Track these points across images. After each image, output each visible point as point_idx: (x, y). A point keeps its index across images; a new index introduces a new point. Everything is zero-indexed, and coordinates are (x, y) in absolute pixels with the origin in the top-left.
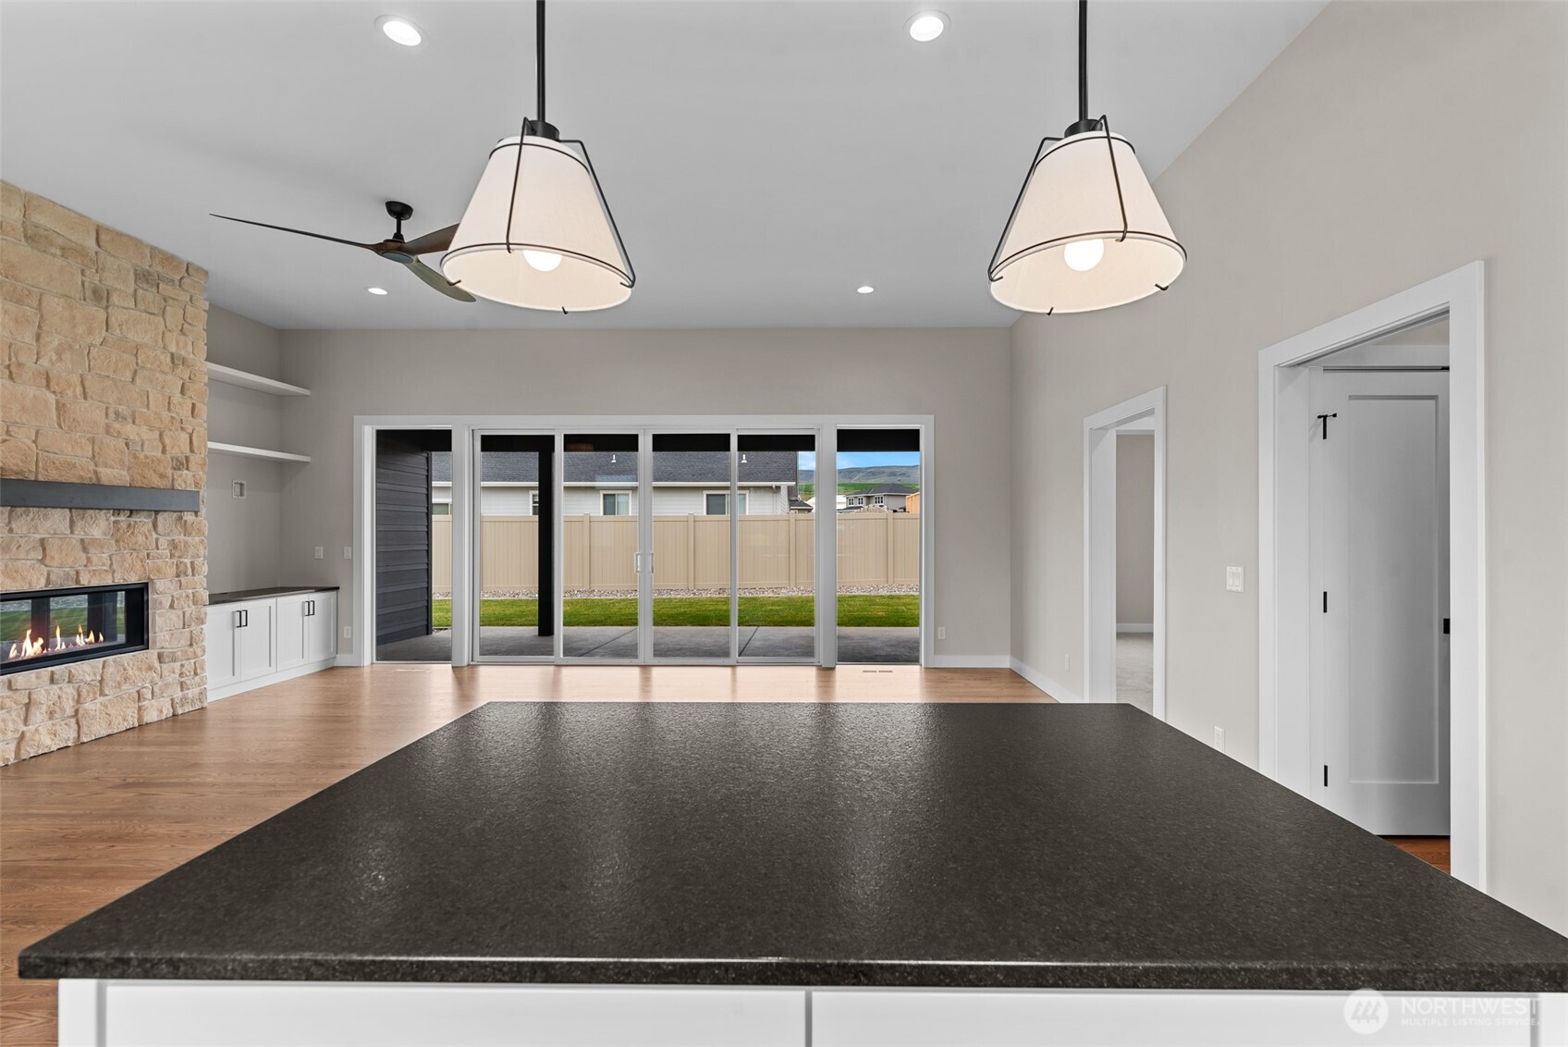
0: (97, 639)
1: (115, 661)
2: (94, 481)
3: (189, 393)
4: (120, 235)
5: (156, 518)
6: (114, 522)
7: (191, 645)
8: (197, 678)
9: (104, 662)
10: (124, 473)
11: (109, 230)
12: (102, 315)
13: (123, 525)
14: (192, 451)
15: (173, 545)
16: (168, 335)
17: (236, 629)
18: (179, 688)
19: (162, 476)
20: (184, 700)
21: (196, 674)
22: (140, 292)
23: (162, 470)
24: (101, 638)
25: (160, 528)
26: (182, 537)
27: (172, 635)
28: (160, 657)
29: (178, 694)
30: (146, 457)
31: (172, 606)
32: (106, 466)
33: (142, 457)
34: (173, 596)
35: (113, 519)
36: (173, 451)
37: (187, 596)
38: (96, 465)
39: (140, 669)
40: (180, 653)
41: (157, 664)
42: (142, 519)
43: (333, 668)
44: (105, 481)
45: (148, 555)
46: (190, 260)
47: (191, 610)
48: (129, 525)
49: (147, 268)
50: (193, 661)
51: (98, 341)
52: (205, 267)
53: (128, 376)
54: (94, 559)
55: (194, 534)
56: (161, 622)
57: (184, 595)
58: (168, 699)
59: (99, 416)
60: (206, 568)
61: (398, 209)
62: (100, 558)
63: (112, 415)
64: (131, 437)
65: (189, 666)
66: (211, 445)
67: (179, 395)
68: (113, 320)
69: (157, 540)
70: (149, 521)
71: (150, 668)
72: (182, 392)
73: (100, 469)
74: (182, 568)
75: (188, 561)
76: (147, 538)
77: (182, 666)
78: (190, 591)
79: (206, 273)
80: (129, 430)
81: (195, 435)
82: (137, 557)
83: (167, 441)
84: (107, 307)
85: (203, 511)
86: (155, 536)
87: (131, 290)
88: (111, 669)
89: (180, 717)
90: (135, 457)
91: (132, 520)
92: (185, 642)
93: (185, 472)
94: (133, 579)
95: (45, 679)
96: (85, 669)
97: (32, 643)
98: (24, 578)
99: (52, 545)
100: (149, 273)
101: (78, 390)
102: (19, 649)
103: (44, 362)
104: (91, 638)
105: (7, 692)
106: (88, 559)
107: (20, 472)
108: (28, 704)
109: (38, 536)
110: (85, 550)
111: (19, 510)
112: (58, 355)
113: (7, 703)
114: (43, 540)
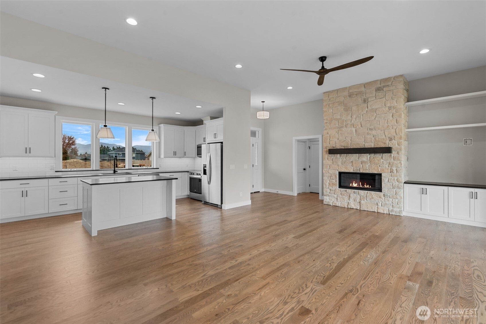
1: (370, 192)
2: (364, 147)
4: (371, 82)
5: (382, 155)
7: (396, 195)
8: (398, 206)
9: (367, 192)
10: (373, 144)
11: (368, 83)
12: (366, 105)
13: (372, 158)
14: (396, 134)
15: (389, 163)
16: (386, 102)
17: (422, 195)
18: (391, 206)
20: (392, 211)
21: (398, 204)
22: (377, 94)
23: (384, 142)
24: (370, 187)
25: (383, 158)
26: (392, 161)
27: (388, 190)
28: (384, 194)
29: (391, 208)
30: (379, 139)
31: (388, 181)
32: (368, 143)
33: (377, 139)
34: (389, 179)
35: (370, 156)
36: (388, 136)
37: (394, 179)
38: (365, 143)
39: (377, 197)
40: (391, 196)
41: (383, 197)
42: (378, 156)
44: (366, 147)
45: (379, 166)
46: (395, 75)
47: (396, 184)
48: (374, 158)
49: (380, 86)
50: (397, 200)
51: (365, 112)
53: (373, 118)
54: (364, 166)
55: (396, 160)
56: (385, 185)
57: (393, 178)
58: (388, 209)
59: (365, 131)
62: (366, 166)
63: (369, 129)
64: (374, 134)
65: (395, 201)
67: (391, 118)
68: (368, 105)
69: (383, 162)
71: (380, 197)
74: (392, 170)
75: (394, 169)
76: (379, 161)
77: (392, 200)
78: (396, 178)
80: (374, 132)
81: (397, 130)
82: (376, 166)
83: (386, 133)
84: (367, 103)
86: (382, 160)
87: (374, 95)
88: (368, 194)
89: (391, 215)
90: (376, 139)
91: (375, 156)
92: (393, 193)
93: (394, 141)
95: (353, 192)
96: (362, 192)
97: (355, 183)
98: (348, 169)
99: (354, 162)
100: (380, 87)
101: (360, 126)
102: (352, 184)
103: (352, 122)
104: (368, 186)
105: (345, 193)
106: (362, 166)
107: (347, 147)
108: (349, 196)
109: (351, 160)
110: (362, 164)
111: (348, 155)
112: (356, 119)
113: (345, 195)
114: (352, 161)
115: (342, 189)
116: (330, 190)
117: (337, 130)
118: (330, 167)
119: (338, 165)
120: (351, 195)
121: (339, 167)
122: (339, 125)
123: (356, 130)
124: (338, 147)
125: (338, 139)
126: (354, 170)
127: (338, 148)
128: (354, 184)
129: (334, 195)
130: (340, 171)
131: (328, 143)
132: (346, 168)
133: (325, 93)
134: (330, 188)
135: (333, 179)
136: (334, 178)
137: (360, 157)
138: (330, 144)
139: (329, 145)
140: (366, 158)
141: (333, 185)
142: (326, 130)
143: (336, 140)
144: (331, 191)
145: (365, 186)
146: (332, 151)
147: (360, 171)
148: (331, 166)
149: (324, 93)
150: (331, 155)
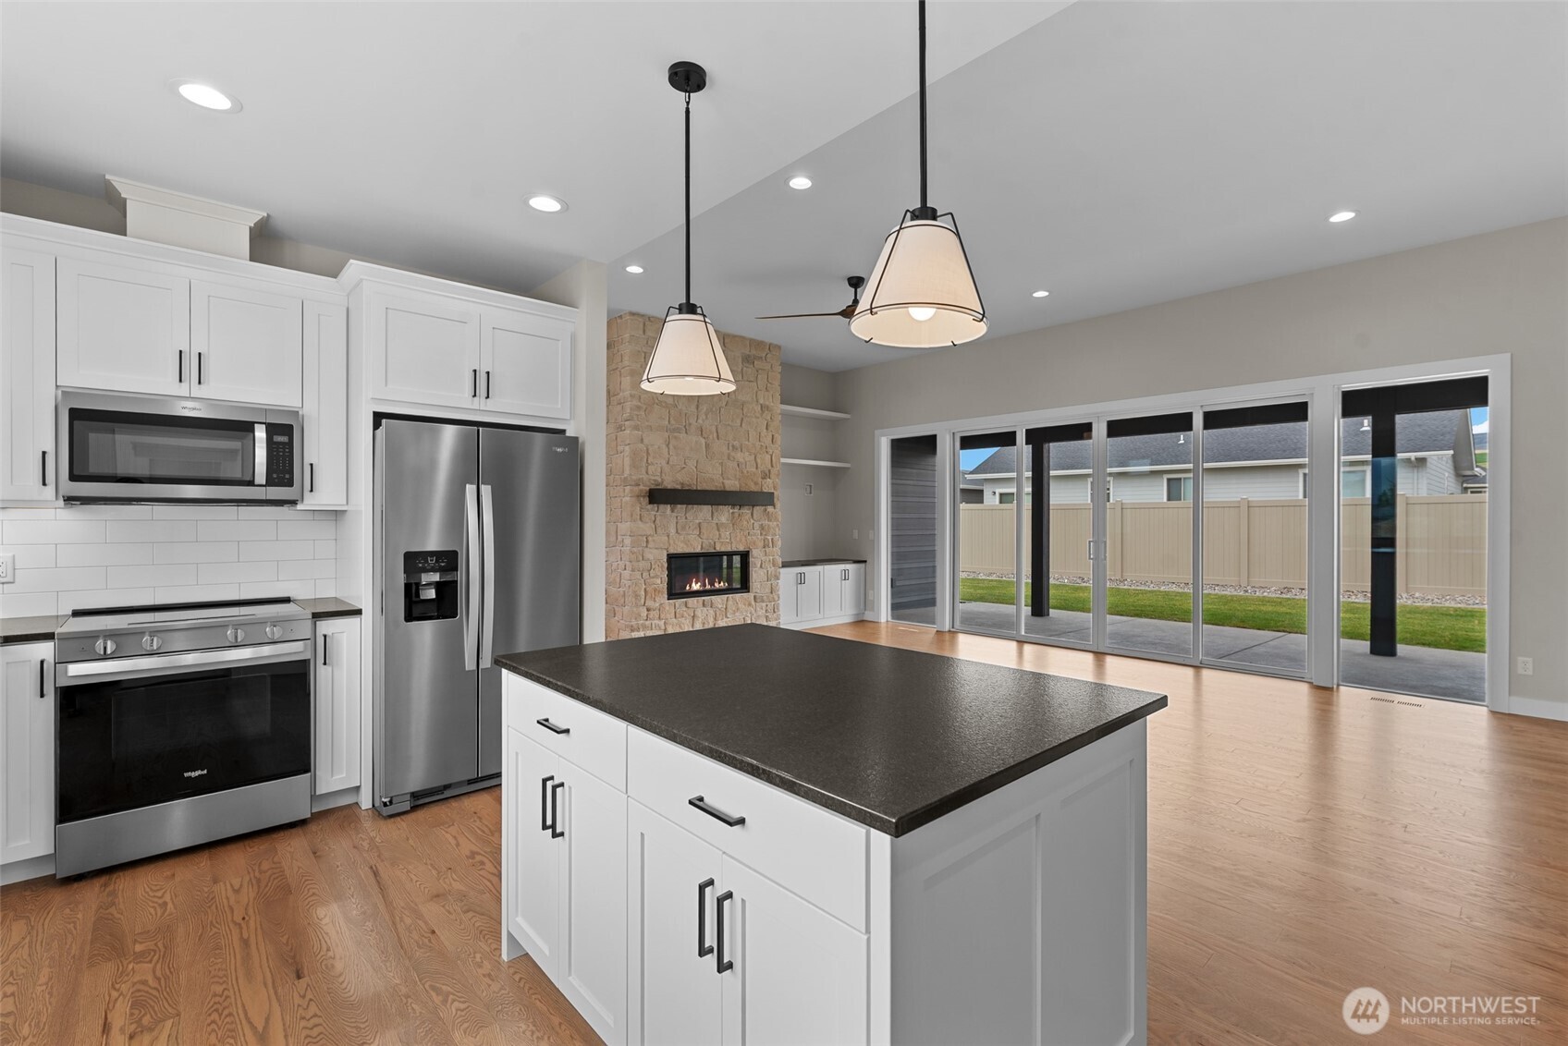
1: (732, 598)
2: (722, 489)
3: (770, 429)
4: (735, 336)
5: (753, 510)
6: (733, 513)
7: (772, 593)
8: (775, 615)
9: (728, 598)
10: (737, 483)
11: (729, 335)
13: (736, 515)
14: (772, 466)
15: (762, 527)
16: (759, 392)
17: (799, 586)
18: (765, 620)
19: (756, 484)
21: (774, 612)
22: (744, 369)
23: (756, 480)
24: (726, 584)
25: (755, 515)
26: (767, 522)
27: (762, 585)
28: (755, 597)
30: (748, 472)
31: (761, 567)
32: (728, 479)
33: (745, 472)
34: (761, 560)
35: (731, 511)
36: (761, 468)
37: (770, 561)
38: (723, 479)
39: (744, 603)
40: (766, 597)
41: (753, 603)
42: (746, 511)
43: (863, 621)
44: (728, 489)
45: (748, 533)
46: (771, 341)
47: (771, 570)
48: (739, 515)
49: (748, 353)
50: (773, 602)
52: (779, 344)
53: (739, 421)
54: (723, 535)
55: (773, 520)
56: (756, 575)
57: (768, 560)
59: (724, 449)
60: (780, 543)
61: (855, 281)
62: (726, 534)
63: (731, 448)
64: (740, 460)
65: (771, 606)
66: (783, 460)
67: (765, 430)
69: (753, 524)
70: (749, 512)
71: (750, 605)
72: (767, 429)
73: (726, 482)
74: (767, 542)
75: (769, 538)
76: (748, 523)
77: (767, 606)
78: (772, 558)
79: (779, 347)
80: (739, 456)
81: (773, 455)
82: (743, 534)
83: (759, 461)
85: (778, 505)
86: (752, 521)
87: (740, 370)
88: (730, 603)
90: (742, 472)
91: (741, 511)
92: (768, 590)
93: (769, 480)
94: (741, 548)
95: (701, 603)
96: (717, 599)
97: (696, 583)
98: (691, 545)
99: (704, 526)
100: (749, 356)
101: (715, 435)
102: (690, 586)
103: (700, 421)
104: (722, 584)
105: (685, 609)
106: (720, 535)
107: (690, 485)
108: (693, 617)
109: (697, 521)
110: (718, 530)
111: (690, 506)
112: (706, 415)
113: (685, 614)
114: (700, 523)
115: (679, 602)
116: (648, 610)
117: (666, 434)
118: (647, 542)
119: (668, 536)
120: (699, 613)
121: (671, 542)
122: (673, 422)
123: (707, 446)
124: (669, 483)
125: (668, 463)
126: (704, 545)
127: (669, 487)
128: (694, 584)
129: (657, 622)
130: (672, 551)
131: (644, 471)
132: (686, 542)
133: (636, 317)
134: (649, 603)
135: (656, 576)
136: (659, 574)
137: (715, 514)
138: (647, 473)
139: (645, 477)
140: (726, 514)
141: (655, 595)
142: (638, 430)
143: (664, 463)
144: (652, 613)
145: (717, 585)
146: (658, 496)
147: (715, 549)
148: (650, 539)
149: (632, 314)
150: (651, 506)
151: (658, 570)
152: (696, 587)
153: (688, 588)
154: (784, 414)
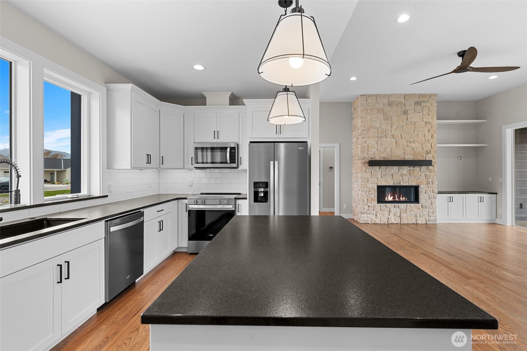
0: (405, 199)
1: (409, 205)
2: (404, 159)
3: (430, 132)
4: (410, 95)
5: (421, 168)
6: (409, 169)
7: (432, 204)
8: (433, 215)
9: (407, 205)
10: (412, 156)
11: (407, 95)
12: (406, 117)
13: (412, 170)
14: (432, 148)
15: (426, 176)
16: (424, 117)
17: (449, 203)
18: (428, 216)
19: (422, 156)
20: (429, 220)
21: (433, 213)
22: (416, 108)
23: (422, 155)
24: (406, 199)
25: (422, 170)
26: (429, 173)
27: (426, 201)
28: (422, 206)
29: (428, 218)
30: (418, 152)
31: (425, 193)
32: (407, 155)
33: (416, 152)
34: (426, 190)
35: (409, 168)
36: (425, 149)
37: (430, 190)
38: (405, 155)
39: (416, 208)
40: (428, 206)
41: (421, 208)
42: (417, 168)
43: (493, 223)
44: (406, 159)
45: (418, 178)
46: (431, 93)
47: (432, 194)
48: (413, 170)
49: (418, 100)
50: (432, 210)
51: (405, 124)
52: (436, 93)
53: (413, 131)
54: (404, 179)
55: (432, 172)
56: (422, 196)
57: (429, 190)
58: (425, 219)
59: (405, 143)
60: (436, 183)
61: (462, 53)
62: (406, 178)
63: (408, 142)
64: (413, 147)
65: (431, 210)
66: (438, 145)
67: (428, 133)
68: (408, 117)
69: (421, 174)
70: (419, 169)
71: (419, 209)
72: (429, 132)
73: (406, 156)
74: (428, 182)
75: (430, 180)
76: (418, 174)
77: (429, 210)
78: (432, 189)
79: (436, 95)
80: (413, 145)
81: (432, 144)
82: (415, 178)
83: (424, 146)
84: (407, 114)
85: (435, 166)
86: (420, 173)
87: (413, 108)
88: (408, 207)
89: (428, 225)
90: (415, 152)
91: (414, 168)
92: (430, 203)
93: (430, 154)
94: (414, 184)
95: (393, 206)
96: (402, 206)
98: (388, 182)
99: (394, 175)
100: (418, 102)
101: (400, 137)
102: (387, 198)
103: (392, 132)
104: (404, 198)
105: (385, 208)
106: (403, 178)
107: (388, 158)
108: (390, 211)
109: (391, 173)
110: (402, 176)
111: (388, 167)
112: (396, 130)
113: (385, 210)
114: (392, 174)
115: (382, 205)
116: (368, 207)
117: (377, 139)
118: (368, 180)
119: (377, 179)
120: (392, 210)
121: (379, 181)
122: (379, 134)
123: (396, 142)
124: (378, 158)
125: (377, 150)
126: (394, 183)
127: (378, 159)
129: (372, 212)
130: (379, 184)
131: (366, 154)
132: (386, 181)
133: (363, 96)
134: (369, 204)
135: (372, 194)
136: (373, 193)
137: (400, 170)
138: (368, 154)
139: (367, 156)
140: (406, 170)
141: (371, 201)
142: (364, 138)
143: (375, 150)
144: (370, 208)
145: (401, 198)
146: (373, 163)
147: (400, 184)
148: (369, 179)
149: (361, 95)
150: (370, 167)
151: (373, 192)
152: (390, 198)
153: (386, 199)
154: (438, 125)
